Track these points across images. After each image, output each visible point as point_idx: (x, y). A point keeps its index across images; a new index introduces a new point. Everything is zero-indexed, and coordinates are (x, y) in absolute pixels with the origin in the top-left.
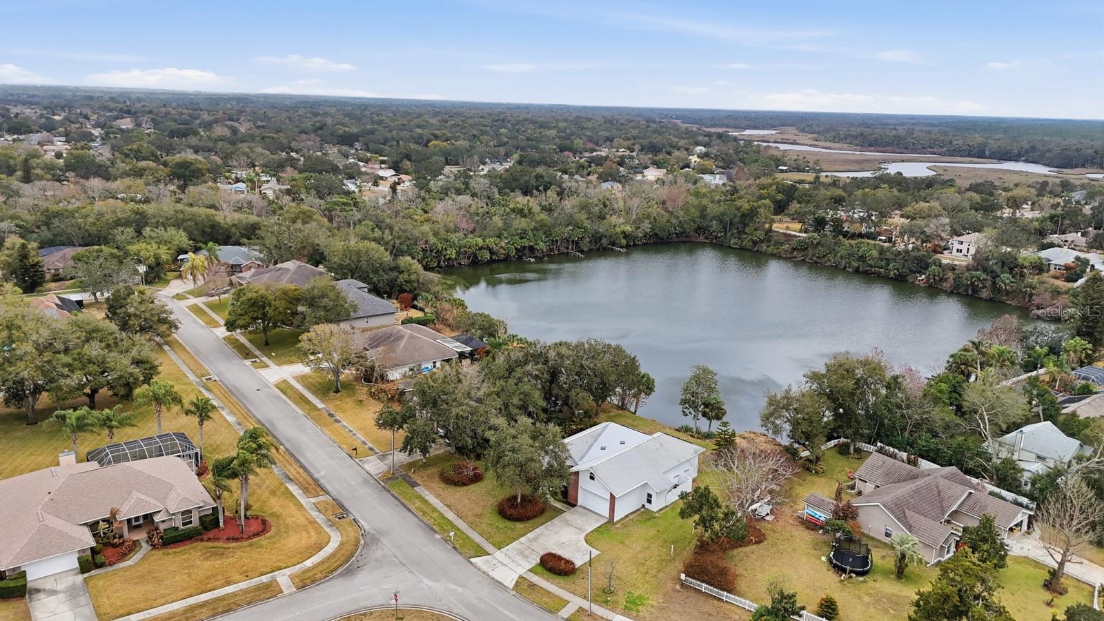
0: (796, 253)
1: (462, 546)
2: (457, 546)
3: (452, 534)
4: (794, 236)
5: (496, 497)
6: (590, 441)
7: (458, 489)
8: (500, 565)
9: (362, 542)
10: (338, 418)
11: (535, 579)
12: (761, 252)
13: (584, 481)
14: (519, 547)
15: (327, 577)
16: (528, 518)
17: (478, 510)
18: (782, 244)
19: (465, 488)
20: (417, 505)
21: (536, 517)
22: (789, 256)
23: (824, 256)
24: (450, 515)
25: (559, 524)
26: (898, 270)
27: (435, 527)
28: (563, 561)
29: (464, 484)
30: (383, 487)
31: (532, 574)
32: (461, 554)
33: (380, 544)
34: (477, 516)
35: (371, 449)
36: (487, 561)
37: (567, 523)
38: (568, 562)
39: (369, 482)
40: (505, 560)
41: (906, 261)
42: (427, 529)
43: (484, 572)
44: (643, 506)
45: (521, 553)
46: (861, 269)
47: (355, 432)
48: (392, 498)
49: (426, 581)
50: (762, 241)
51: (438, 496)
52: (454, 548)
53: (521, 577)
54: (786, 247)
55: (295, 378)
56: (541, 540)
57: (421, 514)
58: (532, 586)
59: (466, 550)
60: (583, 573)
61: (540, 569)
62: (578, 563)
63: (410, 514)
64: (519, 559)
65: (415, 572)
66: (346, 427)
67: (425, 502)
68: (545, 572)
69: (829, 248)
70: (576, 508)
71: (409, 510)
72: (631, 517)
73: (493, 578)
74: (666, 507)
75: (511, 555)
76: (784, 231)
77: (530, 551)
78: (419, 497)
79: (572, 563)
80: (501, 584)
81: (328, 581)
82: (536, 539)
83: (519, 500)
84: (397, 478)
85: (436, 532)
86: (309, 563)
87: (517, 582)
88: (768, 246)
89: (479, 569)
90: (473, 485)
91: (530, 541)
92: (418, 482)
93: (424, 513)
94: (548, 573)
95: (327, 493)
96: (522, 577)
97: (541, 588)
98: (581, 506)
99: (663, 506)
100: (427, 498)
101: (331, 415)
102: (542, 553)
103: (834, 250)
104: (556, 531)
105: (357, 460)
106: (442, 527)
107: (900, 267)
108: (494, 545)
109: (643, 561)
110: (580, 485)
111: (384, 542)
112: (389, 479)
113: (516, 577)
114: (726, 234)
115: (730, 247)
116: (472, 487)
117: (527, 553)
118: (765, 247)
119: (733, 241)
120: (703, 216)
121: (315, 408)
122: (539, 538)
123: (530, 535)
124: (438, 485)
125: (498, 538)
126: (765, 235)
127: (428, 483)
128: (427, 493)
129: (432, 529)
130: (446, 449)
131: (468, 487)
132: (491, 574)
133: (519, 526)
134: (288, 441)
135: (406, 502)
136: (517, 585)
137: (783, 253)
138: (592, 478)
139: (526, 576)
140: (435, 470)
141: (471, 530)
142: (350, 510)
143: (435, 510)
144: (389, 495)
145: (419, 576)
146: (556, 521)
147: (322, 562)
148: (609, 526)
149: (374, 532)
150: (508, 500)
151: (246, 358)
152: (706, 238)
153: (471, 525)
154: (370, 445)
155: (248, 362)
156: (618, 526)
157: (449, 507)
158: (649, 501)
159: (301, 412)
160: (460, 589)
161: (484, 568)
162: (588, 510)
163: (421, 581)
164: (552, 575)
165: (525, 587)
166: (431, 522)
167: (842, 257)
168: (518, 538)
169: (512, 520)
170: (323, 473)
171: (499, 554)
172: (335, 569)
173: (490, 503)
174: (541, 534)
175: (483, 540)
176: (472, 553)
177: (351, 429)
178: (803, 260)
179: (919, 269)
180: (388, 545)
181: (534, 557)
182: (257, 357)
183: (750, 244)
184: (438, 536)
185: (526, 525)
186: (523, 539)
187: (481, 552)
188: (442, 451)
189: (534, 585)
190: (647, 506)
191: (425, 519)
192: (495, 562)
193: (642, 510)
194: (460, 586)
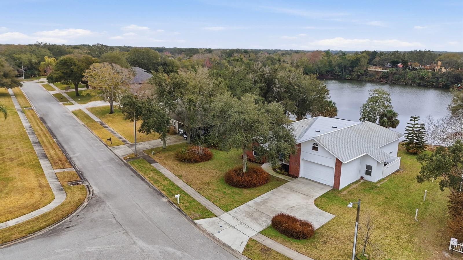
0: (382, 79)
1: (187, 208)
2: (183, 209)
3: (177, 196)
4: (380, 72)
5: (223, 170)
6: (305, 126)
7: (190, 165)
8: (227, 226)
9: (85, 204)
10: (107, 126)
11: (269, 242)
12: (363, 80)
13: (306, 153)
14: (247, 209)
15: (25, 237)
16: (254, 186)
17: (207, 180)
18: (374, 75)
19: (196, 165)
20: (151, 176)
21: (261, 185)
22: (379, 81)
23: (399, 80)
24: (180, 183)
25: (284, 191)
26: (444, 82)
27: (163, 192)
28: (299, 223)
29: (196, 161)
30: (125, 164)
31: (264, 238)
32: (185, 216)
33: (103, 206)
34: (205, 183)
35: (124, 141)
36: (213, 223)
37: (293, 190)
38: (305, 224)
39: (114, 160)
40: (233, 222)
41: (449, 77)
42: (156, 194)
43: (209, 234)
44: (362, 178)
45: (250, 215)
46: (422, 83)
47: (116, 132)
48: (130, 171)
49: (141, 243)
50: (363, 75)
51: (171, 169)
52: (180, 210)
53: (251, 240)
54: (377, 77)
55: (88, 109)
56: (269, 204)
57: (152, 182)
58: (266, 250)
59: (192, 212)
60: (323, 237)
61: (273, 232)
62: (316, 226)
63: (142, 182)
64: (248, 221)
65: (130, 233)
66: (110, 130)
67: (159, 173)
68: (279, 234)
69: (401, 75)
70: (298, 179)
71: (142, 179)
72: (354, 186)
73: (219, 241)
74: (383, 179)
75: (239, 217)
76: (375, 70)
77: (259, 213)
78: (154, 170)
79: (310, 225)
80: (229, 247)
81: (25, 241)
82: (264, 202)
83: (245, 171)
84: (139, 158)
85: (163, 196)
86: (12, 223)
87: (247, 245)
88: (366, 78)
89: (204, 231)
90: (203, 163)
91: (257, 204)
92: (156, 160)
93: (156, 181)
94: (283, 236)
95: (74, 167)
96: (254, 240)
97: (277, 253)
98: (302, 177)
99: (380, 178)
100: (161, 171)
101: (102, 124)
102: (272, 216)
103: (404, 76)
104: (283, 196)
105: (110, 148)
106: (170, 192)
107: (446, 81)
108: (221, 207)
109: (388, 225)
110: (301, 158)
111: (108, 204)
112: (133, 158)
113: (246, 240)
114: (343, 73)
115: (345, 79)
116: (202, 164)
117: (255, 215)
118: (365, 78)
119: (347, 76)
120: (330, 65)
121: (93, 121)
122: (267, 202)
123: (258, 199)
124: (173, 163)
125: (224, 202)
126: (364, 72)
127: (164, 161)
128: (162, 167)
129: (161, 194)
130: (184, 142)
131: (199, 164)
132: (217, 235)
133: (246, 192)
134: (62, 136)
135: (141, 174)
136: (248, 249)
137: (375, 80)
138: (315, 148)
139: (257, 239)
140: (172, 153)
141: (198, 195)
142: (87, 178)
143: (166, 179)
144: (128, 169)
145: (135, 238)
146: (281, 188)
147: (28, 222)
148: (336, 193)
149: (102, 196)
150: (235, 171)
151: (61, 101)
152: (332, 76)
153: (199, 190)
154: (124, 139)
155: (61, 103)
156: (345, 193)
157: (180, 177)
158: (369, 173)
159: (81, 123)
160: (179, 253)
161: (210, 230)
162: (310, 180)
163: (134, 243)
164: (287, 239)
165: (258, 251)
166: (160, 189)
167: (409, 79)
168: (245, 202)
169: (239, 187)
170: (77, 155)
171: (226, 217)
172: (39, 230)
173: (217, 175)
174: (268, 199)
175: (210, 203)
176: (197, 214)
177: (113, 131)
178: (387, 82)
179: (456, 81)
180: (111, 207)
181: (264, 219)
182: (69, 101)
183: (356, 77)
184: (165, 200)
185: (252, 191)
186: (250, 203)
187: (206, 214)
188: (181, 142)
189: (269, 249)
190: (367, 178)
191: (155, 186)
192: (222, 223)
193: (362, 181)
194: (179, 249)
